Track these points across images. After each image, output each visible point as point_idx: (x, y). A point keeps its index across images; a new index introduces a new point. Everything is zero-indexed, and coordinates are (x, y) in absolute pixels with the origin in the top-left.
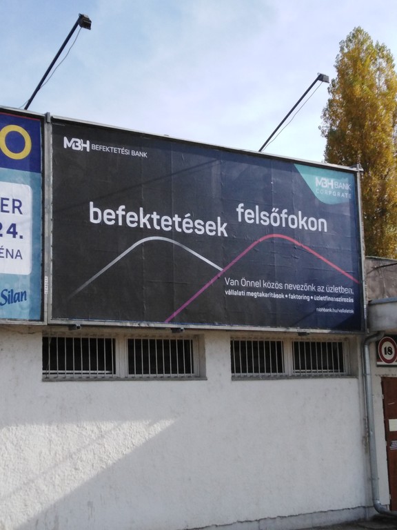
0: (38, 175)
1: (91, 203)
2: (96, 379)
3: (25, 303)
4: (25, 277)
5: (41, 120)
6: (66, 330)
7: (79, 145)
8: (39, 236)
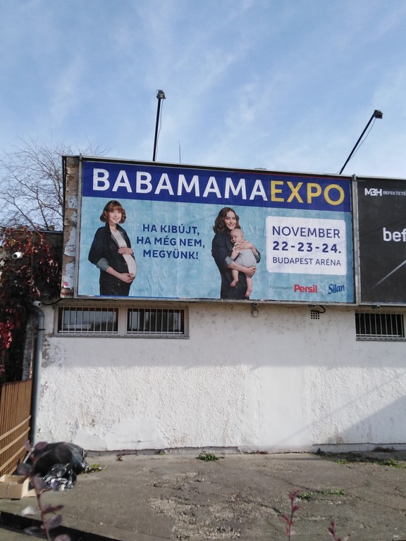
0: (349, 214)
1: (384, 229)
2: (391, 340)
3: (344, 292)
4: (343, 276)
5: (350, 179)
6: (371, 309)
7: (375, 192)
8: (351, 251)
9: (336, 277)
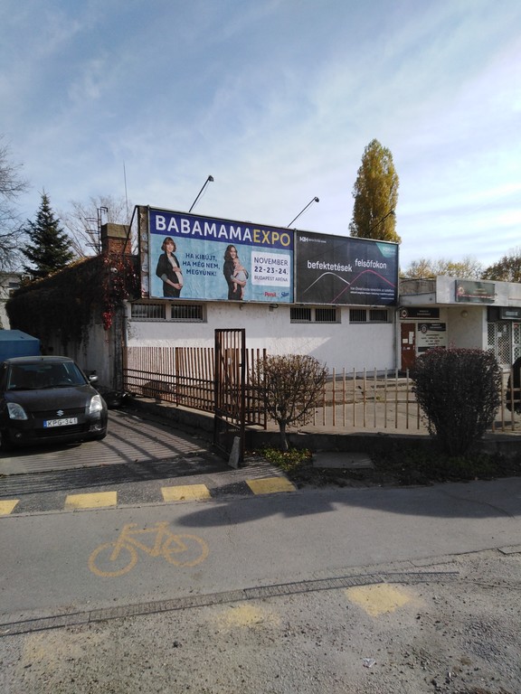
0: (292, 251)
1: (308, 261)
3: (289, 297)
4: (288, 287)
5: (293, 231)
6: (300, 306)
8: (293, 274)
9: (285, 288)
